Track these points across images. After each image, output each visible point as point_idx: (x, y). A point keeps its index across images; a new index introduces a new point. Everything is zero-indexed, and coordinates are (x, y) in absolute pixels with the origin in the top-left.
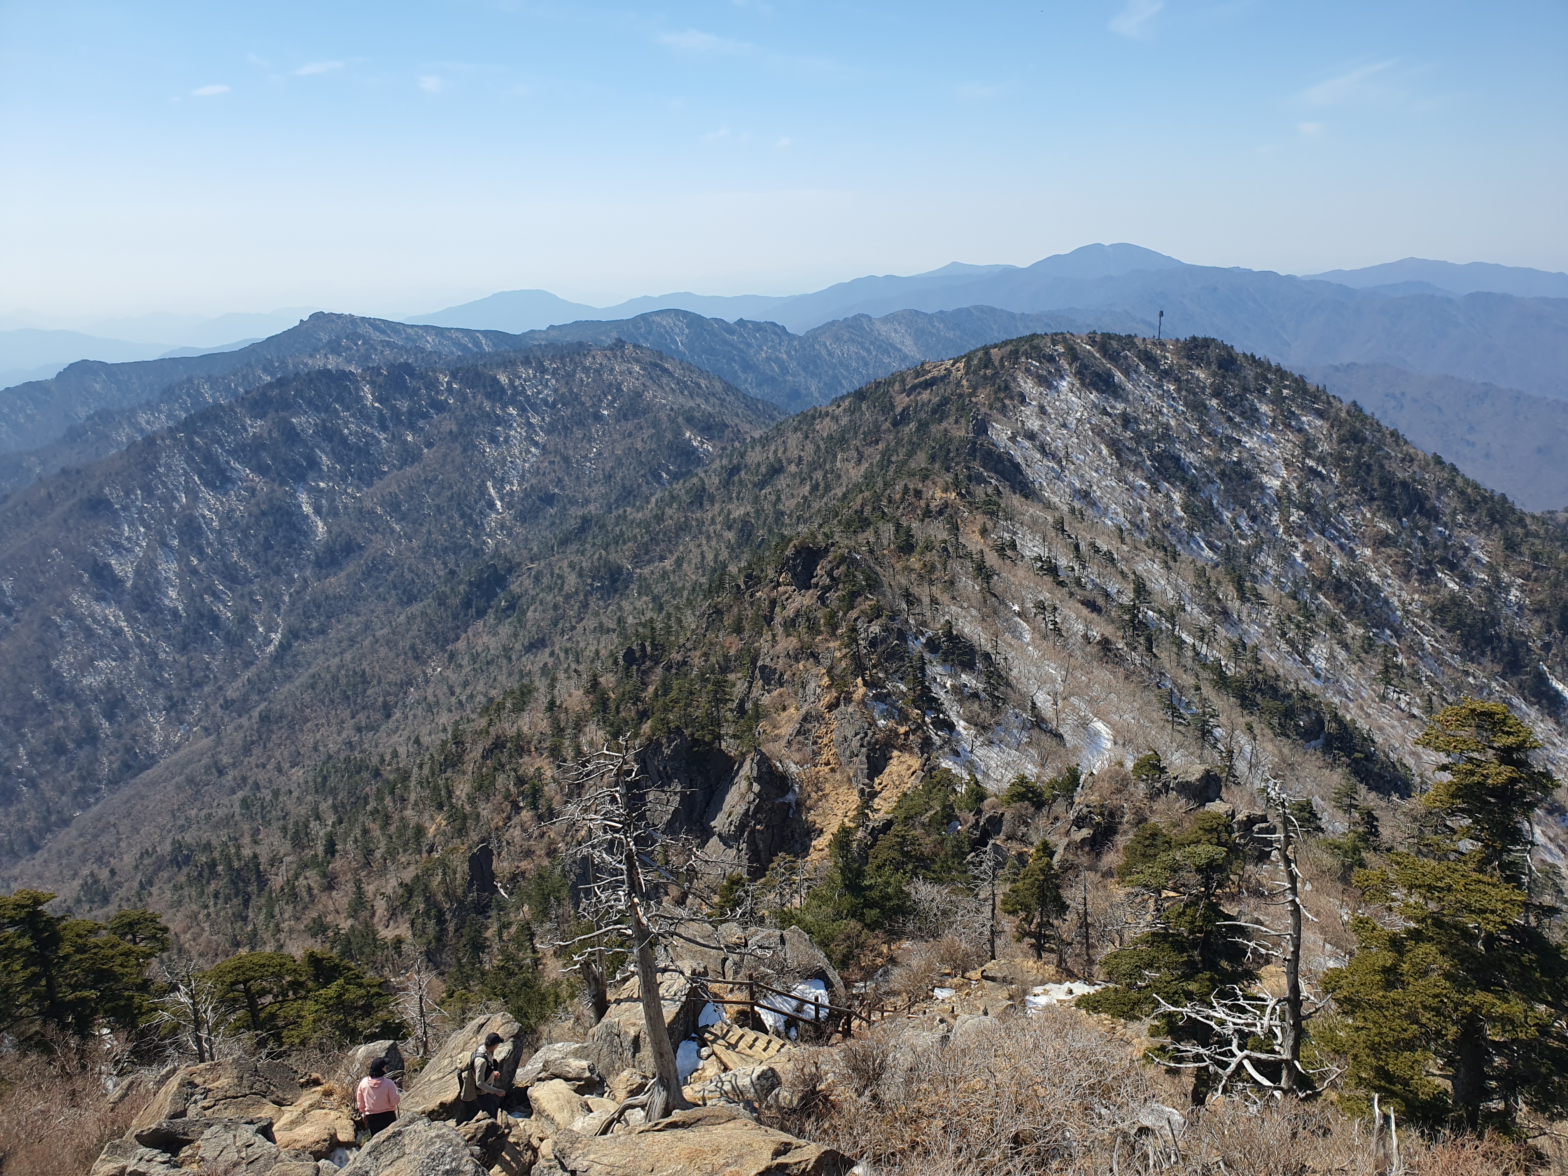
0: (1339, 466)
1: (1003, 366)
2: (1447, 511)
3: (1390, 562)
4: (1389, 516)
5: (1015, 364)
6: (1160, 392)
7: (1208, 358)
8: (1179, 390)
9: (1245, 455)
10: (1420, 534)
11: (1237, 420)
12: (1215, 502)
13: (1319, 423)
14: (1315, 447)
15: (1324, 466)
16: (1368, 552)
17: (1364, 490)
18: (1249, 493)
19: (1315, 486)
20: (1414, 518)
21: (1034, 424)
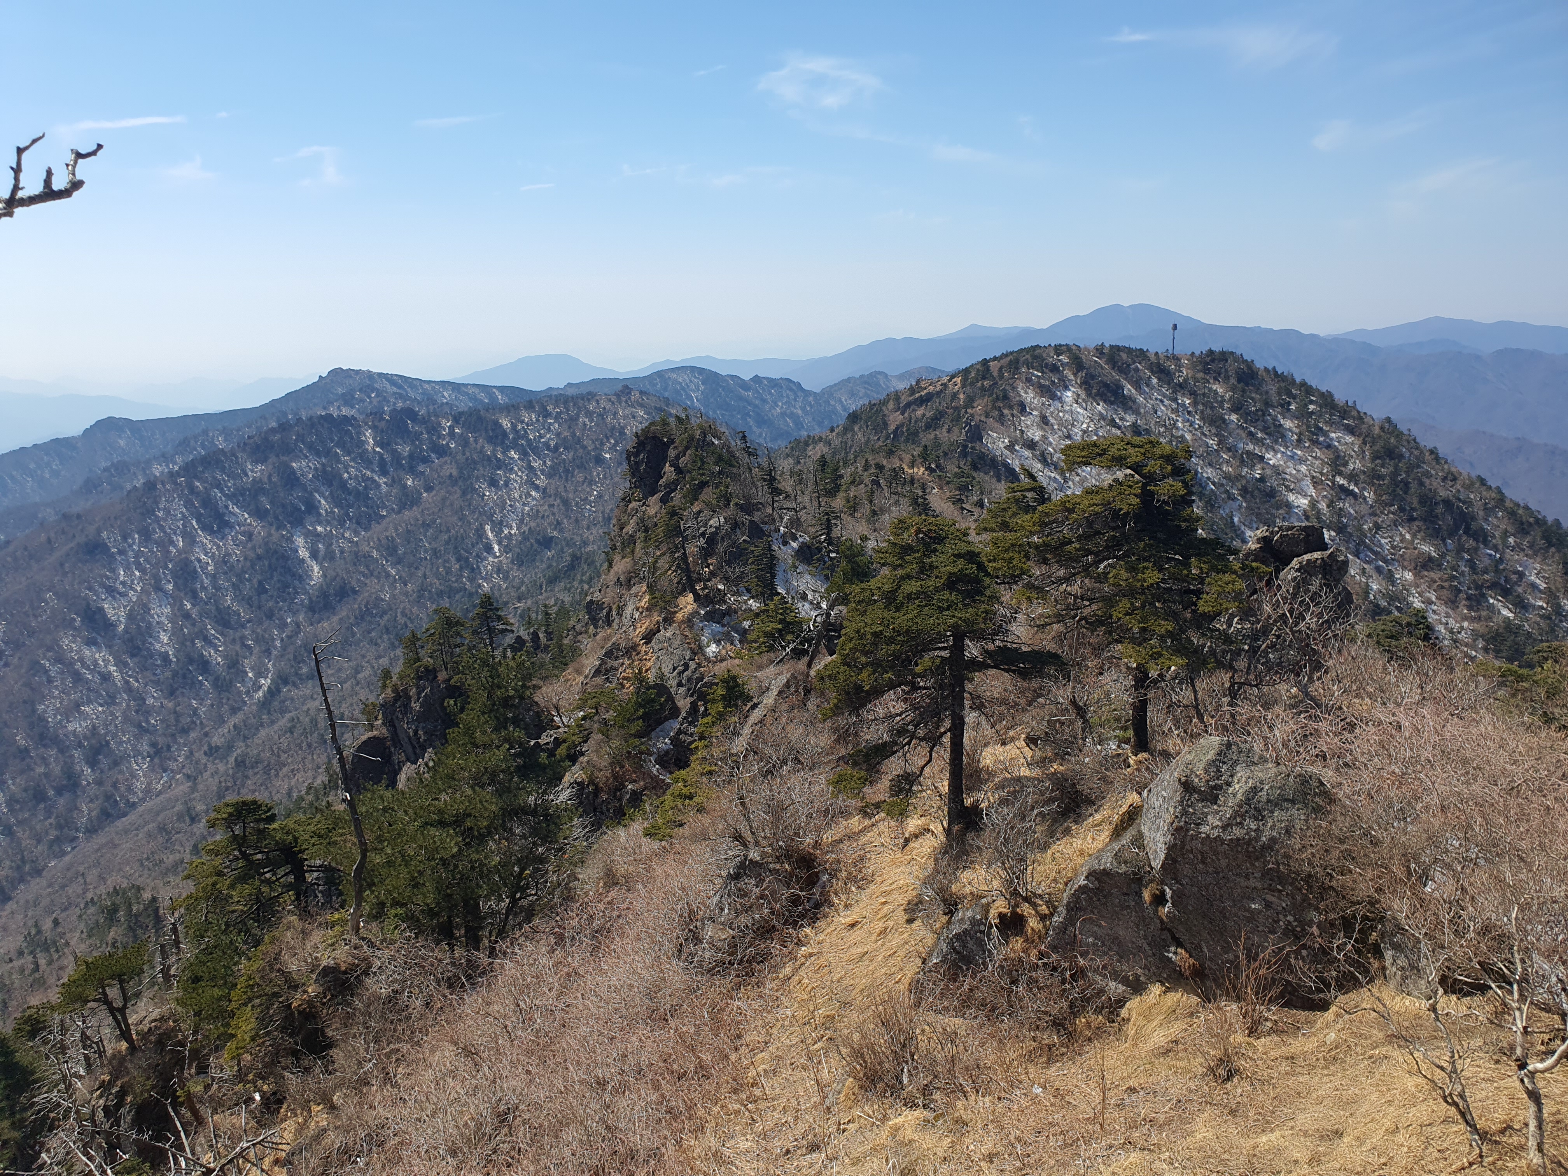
0: (1373, 484)
1: (1001, 376)
2: (1497, 534)
3: (1435, 586)
4: (1431, 536)
5: (1014, 374)
6: (1174, 406)
7: (1226, 371)
8: (1195, 404)
9: (1268, 472)
10: (1466, 556)
11: (1260, 435)
12: (1236, 519)
13: (1349, 439)
14: (1346, 464)
15: (1356, 485)
16: (1409, 576)
17: (1402, 509)
18: (1274, 511)
19: (1348, 506)
20: (1459, 540)
21: (1036, 434)
